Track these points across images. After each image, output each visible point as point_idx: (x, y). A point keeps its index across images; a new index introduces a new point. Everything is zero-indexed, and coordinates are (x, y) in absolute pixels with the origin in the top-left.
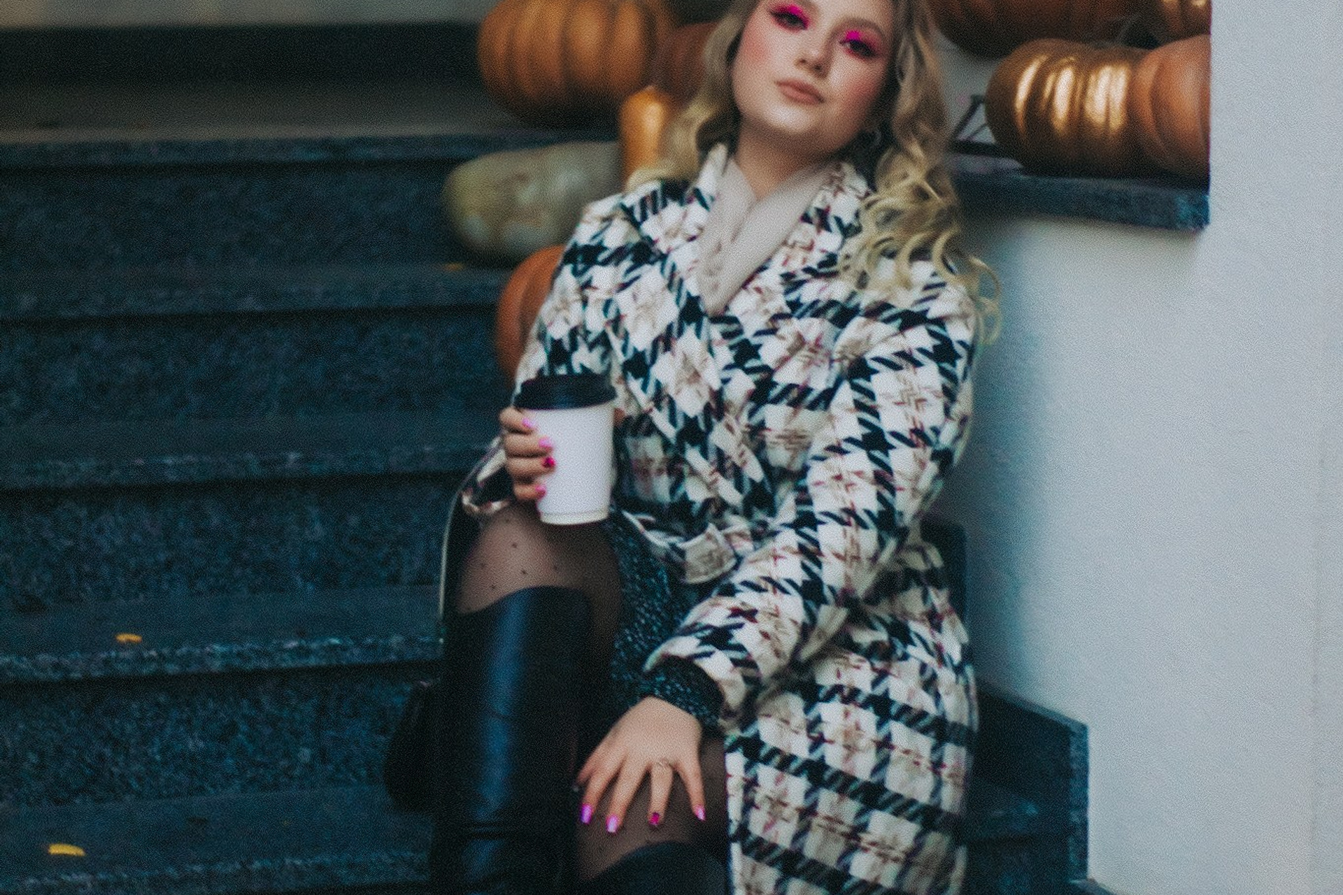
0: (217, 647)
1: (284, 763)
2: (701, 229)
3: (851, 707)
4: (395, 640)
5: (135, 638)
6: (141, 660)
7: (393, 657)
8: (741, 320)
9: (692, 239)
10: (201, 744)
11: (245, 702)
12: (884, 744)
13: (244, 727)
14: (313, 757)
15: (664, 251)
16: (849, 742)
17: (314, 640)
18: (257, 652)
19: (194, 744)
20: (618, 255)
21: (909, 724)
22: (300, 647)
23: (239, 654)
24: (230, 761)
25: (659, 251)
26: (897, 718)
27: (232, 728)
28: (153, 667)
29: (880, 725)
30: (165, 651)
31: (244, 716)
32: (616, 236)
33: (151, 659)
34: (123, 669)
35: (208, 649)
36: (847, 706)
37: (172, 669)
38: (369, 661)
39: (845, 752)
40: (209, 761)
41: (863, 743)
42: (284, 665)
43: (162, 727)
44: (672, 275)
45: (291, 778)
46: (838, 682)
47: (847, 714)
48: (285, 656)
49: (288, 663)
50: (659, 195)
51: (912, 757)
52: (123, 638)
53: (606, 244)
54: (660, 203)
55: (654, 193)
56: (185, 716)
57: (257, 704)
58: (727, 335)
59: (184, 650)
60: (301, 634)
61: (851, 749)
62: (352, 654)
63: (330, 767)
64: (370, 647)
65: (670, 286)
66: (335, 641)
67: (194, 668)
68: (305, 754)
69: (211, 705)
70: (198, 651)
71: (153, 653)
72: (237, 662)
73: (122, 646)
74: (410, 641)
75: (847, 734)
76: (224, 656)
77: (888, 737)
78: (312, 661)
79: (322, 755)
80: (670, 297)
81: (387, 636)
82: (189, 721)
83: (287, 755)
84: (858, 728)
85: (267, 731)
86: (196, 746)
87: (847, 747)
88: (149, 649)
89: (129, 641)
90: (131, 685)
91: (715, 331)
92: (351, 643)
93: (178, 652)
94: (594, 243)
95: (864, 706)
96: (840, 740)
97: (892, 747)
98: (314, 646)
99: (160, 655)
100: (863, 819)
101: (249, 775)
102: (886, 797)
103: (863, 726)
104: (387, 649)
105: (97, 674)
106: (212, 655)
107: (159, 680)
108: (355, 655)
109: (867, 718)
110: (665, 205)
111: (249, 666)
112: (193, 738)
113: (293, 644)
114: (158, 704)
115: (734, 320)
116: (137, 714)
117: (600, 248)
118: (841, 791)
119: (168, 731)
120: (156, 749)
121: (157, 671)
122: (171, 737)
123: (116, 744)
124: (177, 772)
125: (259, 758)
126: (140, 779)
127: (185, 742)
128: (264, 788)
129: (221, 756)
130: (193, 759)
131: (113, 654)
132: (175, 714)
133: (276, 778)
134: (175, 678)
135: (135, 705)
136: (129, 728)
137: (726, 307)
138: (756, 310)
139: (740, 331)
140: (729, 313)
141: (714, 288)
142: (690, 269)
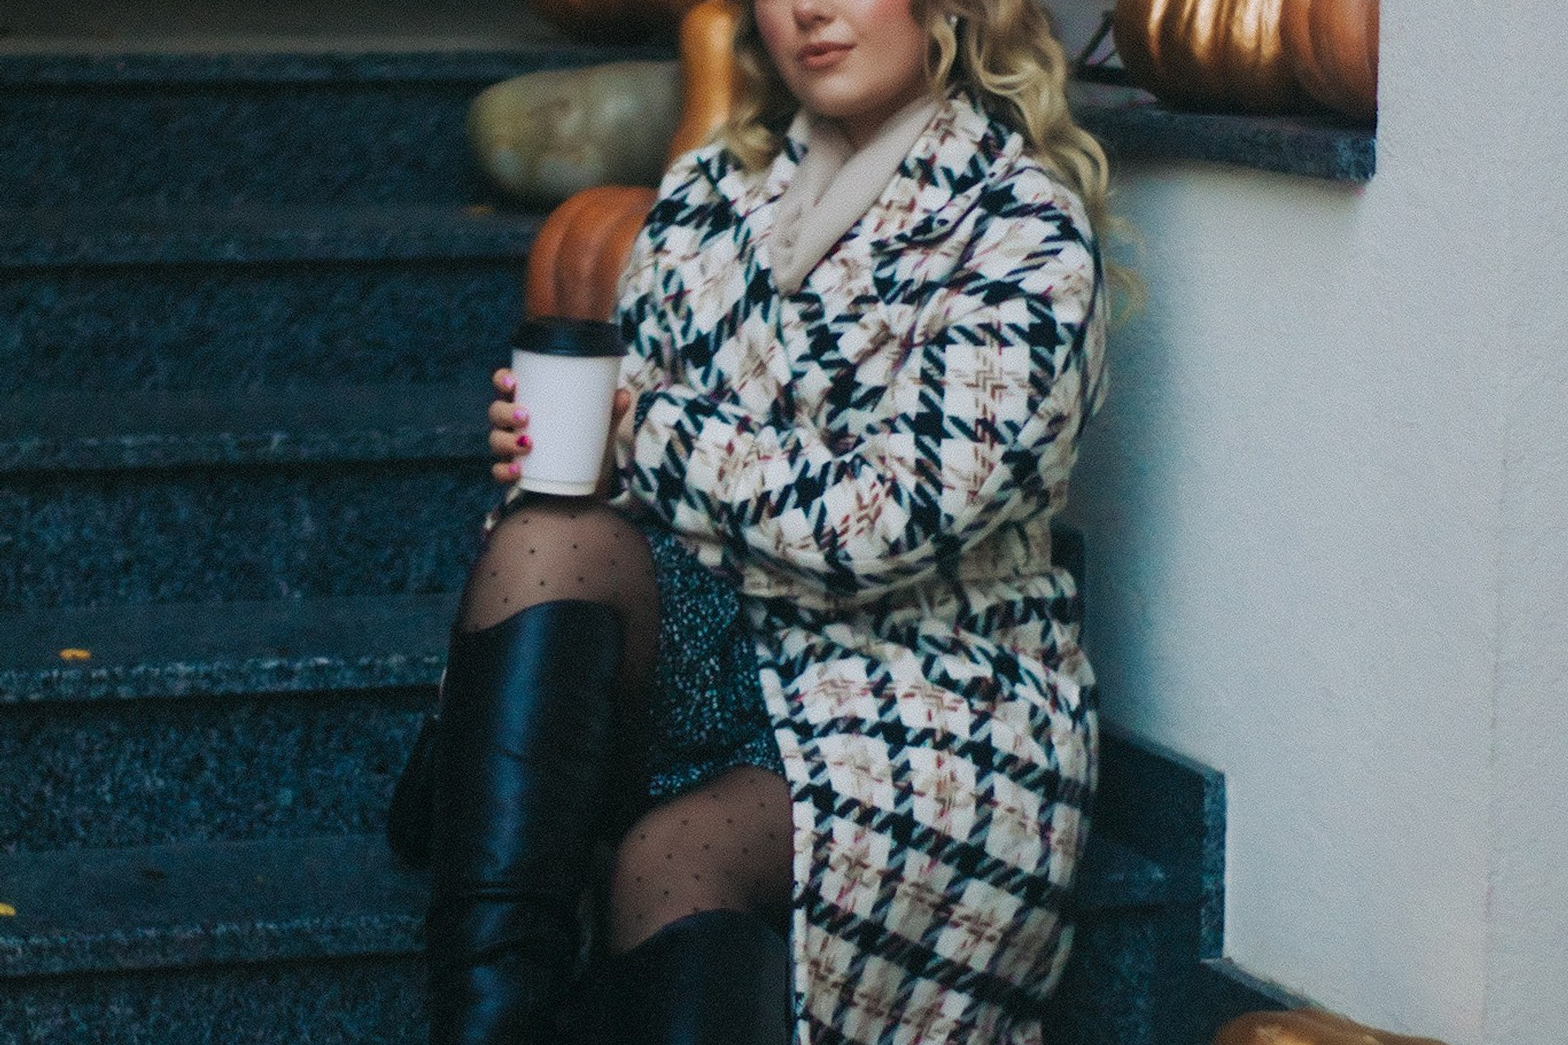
0: (181, 667)
1: (260, 806)
2: (786, 186)
3: (945, 754)
4: (395, 660)
5: (82, 654)
6: (87, 680)
7: (393, 681)
8: (823, 298)
9: (774, 199)
10: (161, 783)
11: (214, 734)
12: (986, 799)
13: (212, 763)
14: (295, 800)
15: (741, 214)
16: (942, 796)
17: (297, 659)
18: (228, 673)
19: (153, 783)
20: (699, 216)
21: (1015, 777)
22: (280, 668)
23: (208, 675)
24: (195, 804)
25: (737, 213)
26: (1001, 769)
27: (199, 762)
28: (103, 689)
29: (979, 777)
30: (118, 670)
31: (212, 749)
32: (698, 194)
33: (100, 680)
34: (67, 691)
35: (170, 669)
36: (939, 752)
37: (124, 692)
38: (364, 685)
39: (939, 807)
40: (169, 803)
41: (961, 796)
42: (261, 689)
43: (114, 761)
44: (747, 242)
45: (270, 825)
46: (929, 725)
47: (940, 763)
48: (263, 678)
49: (266, 686)
51: (1017, 817)
52: (68, 654)
53: (688, 201)
56: (141, 749)
57: (228, 735)
58: (804, 317)
59: (141, 668)
60: (282, 653)
61: (945, 805)
62: (343, 678)
63: (316, 812)
64: (364, 668)
65: (742, 256)
66: (323, 661)
67: (152, 690)
68: (286, 796)
69: (172, 735)
70: (158, 671)
71: (103, 672)
72: (204, 685)
73: (64, 665)
74: (414, 663)
75: (940, 786)
76: (188, 676)
77: (990, 791)
78: (295, 685)
79: (306, 799)
80: (740, 270)
81: (387, 656)
82: (146, 754)
83: (264, 797)
84: (953, 779)
86: (154, 783)
87: (942, 801)
88: (98, 668)
89: (75, 658)
90: (76, 710)
91: (788, 311)
92: (342, 663)
93: (134, 672)
94: (676, 198)
95: (962, 753)
96: (932, 792)
97: (995, 804)
98: (299, 665)
99: (113, 676)
100: (956, 889)
101: (218, 819)
102: (986, 862)
103: (959, 775)
104: (386, 671)
105: (34, 697)
106: (175, 676)
107: (110, 705)
108: (348, 679)
109: (966, 769)
111: (219, 690)
112: (151, 775)
113: (272, 664)
114: (109, 735)
115: (815, 298)
116: (84, 746)
117: (681, 205)
118: (934, 853)
119: (121, 767)
120: (106, 788)
121: (107, 694)
122: (125, 774)
123: (58, 781)
124: (131, 815)
125: (230, 800)
126: (86, 824)
127: (141, 780)
128: (236, 836)
129: (185, 797)
130: (150, 799)
131: (55, 673)
132: (130, 746)
133: (251, 824)
134: (129, 703)
135: (80, 735)
136: (74, 763)
137: (806, 282)
138: (840, 288)
139: (820, 314)
140: (808, 290)
141: (789, 260)
142: (763, 237)
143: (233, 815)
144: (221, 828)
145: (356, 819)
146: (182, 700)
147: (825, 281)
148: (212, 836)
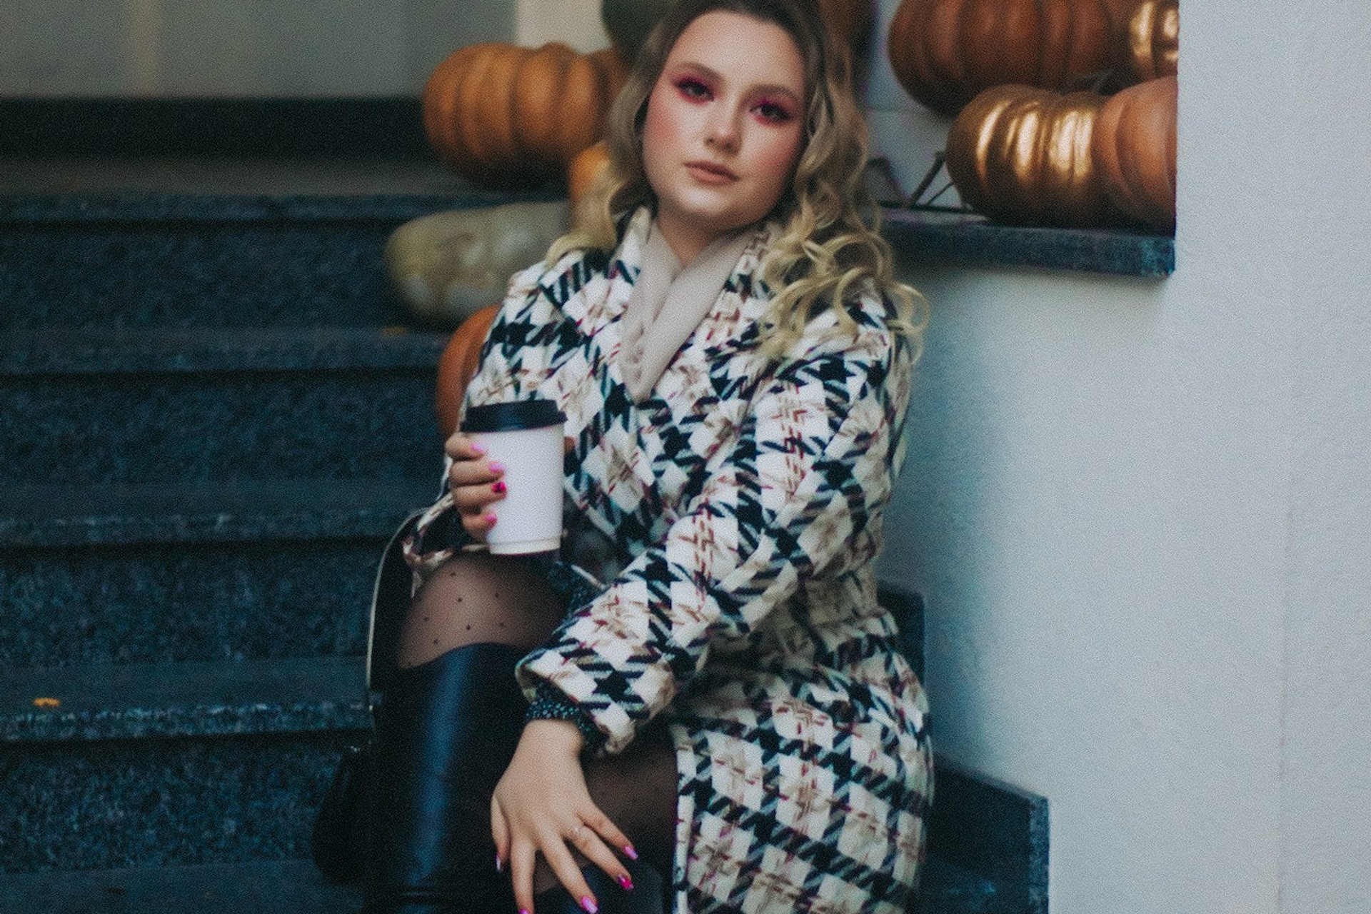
0: (139, 712)
1: (207, 834)
2: (625, 307)
3: (809, 763)
4: (326, 706)
5: (53, 702)
6: (57, 723)
7: (323, 725)
8: (670, 403)
9: (616, 319)
10: (121, 814)
12: (840, 805)
13: (166, 797)
14: (239, 829)
15: (588, 333)
16: (804, 800)
17: (240, 706)
18: (180, 717)
19: (115, 814)
20: (545, 335)
21: (868, 787)
22: (225, 713)
23: (162, 719)
24: (152, 832)
25: (583, 333)
26: (856, 779)
27: (155, 798)
28: (71, 732)
29: (838, 785)
30: (84, 714)
31: (166, 785)
32: (541, 314)
33: (70, 723)
34: (41, 733)
35: (129, 713)
36: (805, 762)
37: (90, 733)
38: (298, 728)
39: (798, 809)
40: (129, 832)
41: (817, 803)
42: (208, 732)
43: (81, 795)
44: (597, 361)
45: (216, 851)
46: (798, 738)
47: (804, 770)
48: (210, 722)
49: (213, 732)
50: (582, 268)
51: (867, 821)
52: (40, 702)
53: (532, 321)
54: (582, 276)
55: (576, 266)
56: (104, 785)
57: (180, 772)
58: (656, 422)
59: (105, 714)
60: (227, 700)
61: (804, 807)
62: (280, 721)
63: (256, 840)
64: (298, 714)
65: (594, 372)
66: (263, 707)
67: (113, 733)
68: (230, 826)
69: (131, 772)
70: (118, 715)
71: (71, 716)
72: (159, 728)
73: (38, 710)
74: (341, 709)
75: (802, 791)
76: (145, 720)
77: (845, 798)
78: (239, 728)
79: (247, 826)
80: (596, 385)
81: (318, 703)
82: (109, 789)
83: (211, 827)
84: (814, 786)
85: (191, 801)
86: (115, 815)
87: (801, 804)
88: (68, 712)
89: (46, 705)
90: (47, 750)
91: (644, 418)
92: (279, 709)
93: (98, 716)
94: (521, 320)
95: (824, 764)
96: (794, 796)
97: (848, 809)
98: (242, 711)
99: (80, 720)
100: (814, 883)
101: (171, 847)
102: (838, 860)
103: (819, 785)
104: (317, 717)
105: (13, 738)
106: (134, 720)
107: (77, 746)
108: (284, 723)
109: (827, 775)
110: (588, 279)
111: (172, 733)
112: (113, 807)
113: (218, 710)
114: (76, 771)
115: (661, 404)
116: (54, 781)
117: (527, 326)
118: (790, 850)
119: (87, 799)
120: (73, 818)
121: (74, 735)
122: (90, 806)
123: (33, 812)
124: (95, 842)
125: (181, 829)
126: (56, 850)
127: (105, 810)
128: (187, 861)
129: (142, 826)
130: (112, 829)
131: (30, 717)
132: (94, 782)
133: (199, 850)
134: (95, 743)
135: (52, 772)
136: (45, 796)
137: (653, 392)
138: (683, 393)
139: (668, 417)
140: (657, 397)
141: (639, 375)
142: (613, 354)
143: (184, 841)
144: (174, 853)
145: (291, 846)
146: (140, 740)
147: (670, 387)
148: (165, 861)
